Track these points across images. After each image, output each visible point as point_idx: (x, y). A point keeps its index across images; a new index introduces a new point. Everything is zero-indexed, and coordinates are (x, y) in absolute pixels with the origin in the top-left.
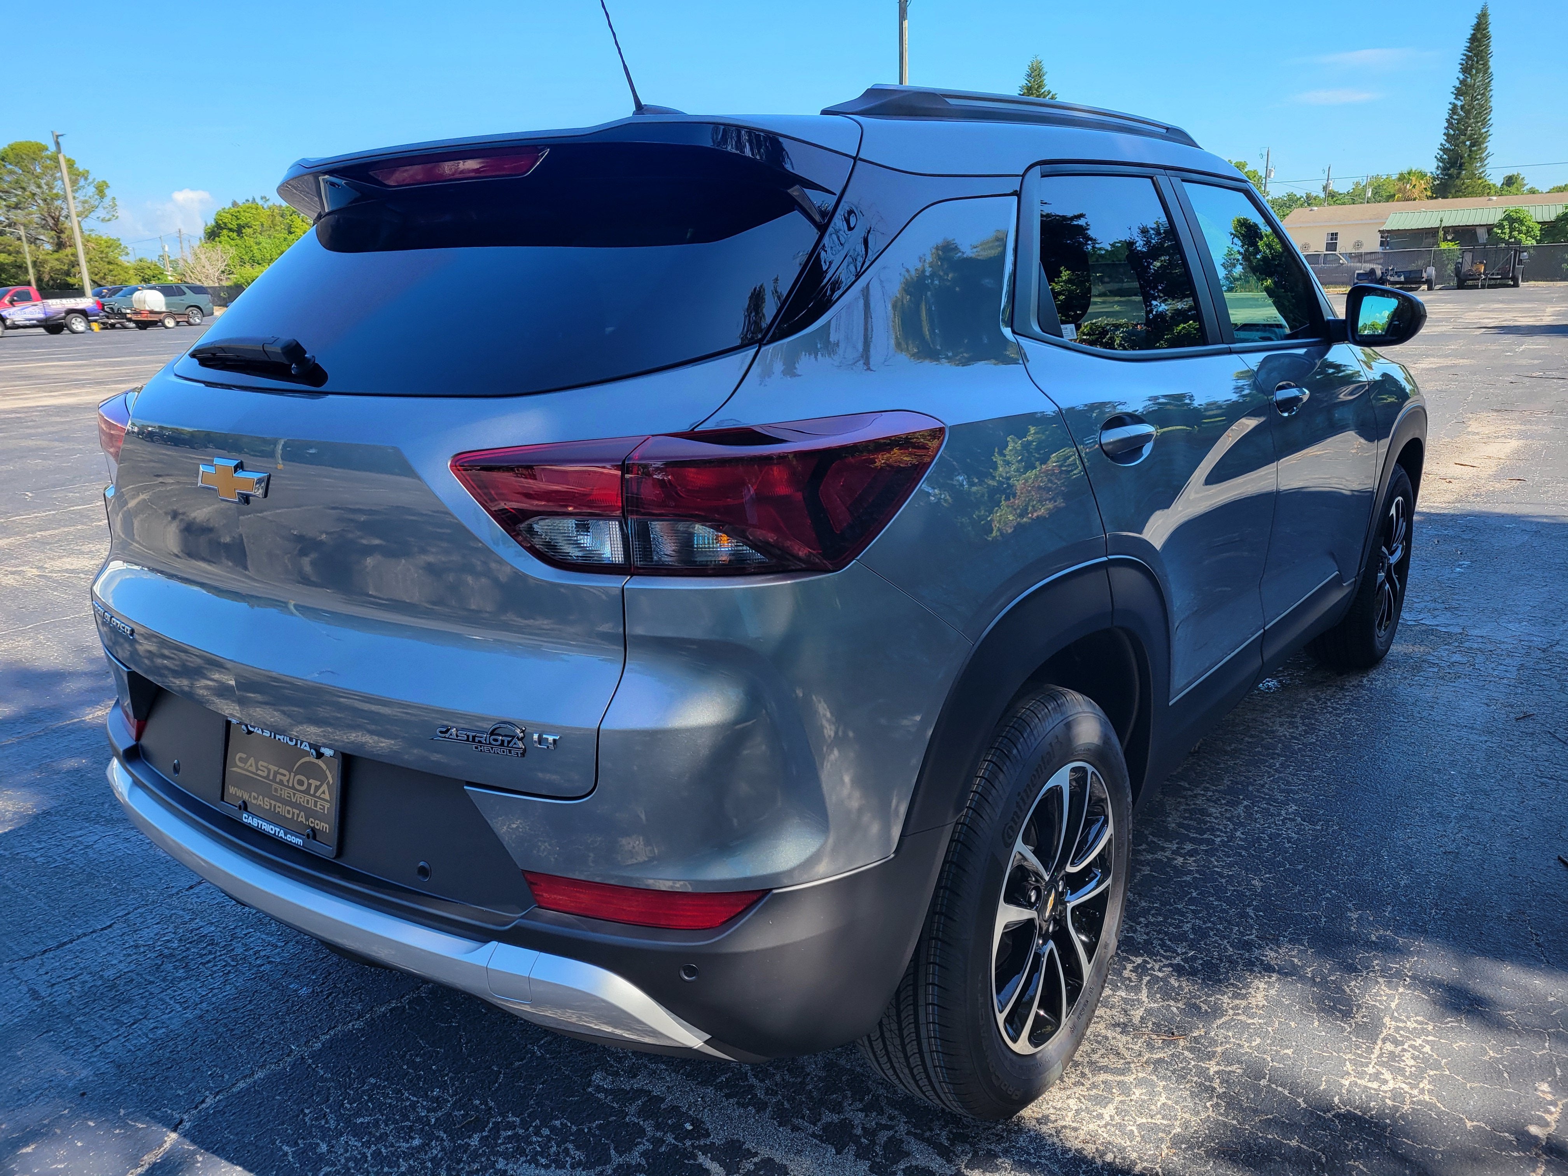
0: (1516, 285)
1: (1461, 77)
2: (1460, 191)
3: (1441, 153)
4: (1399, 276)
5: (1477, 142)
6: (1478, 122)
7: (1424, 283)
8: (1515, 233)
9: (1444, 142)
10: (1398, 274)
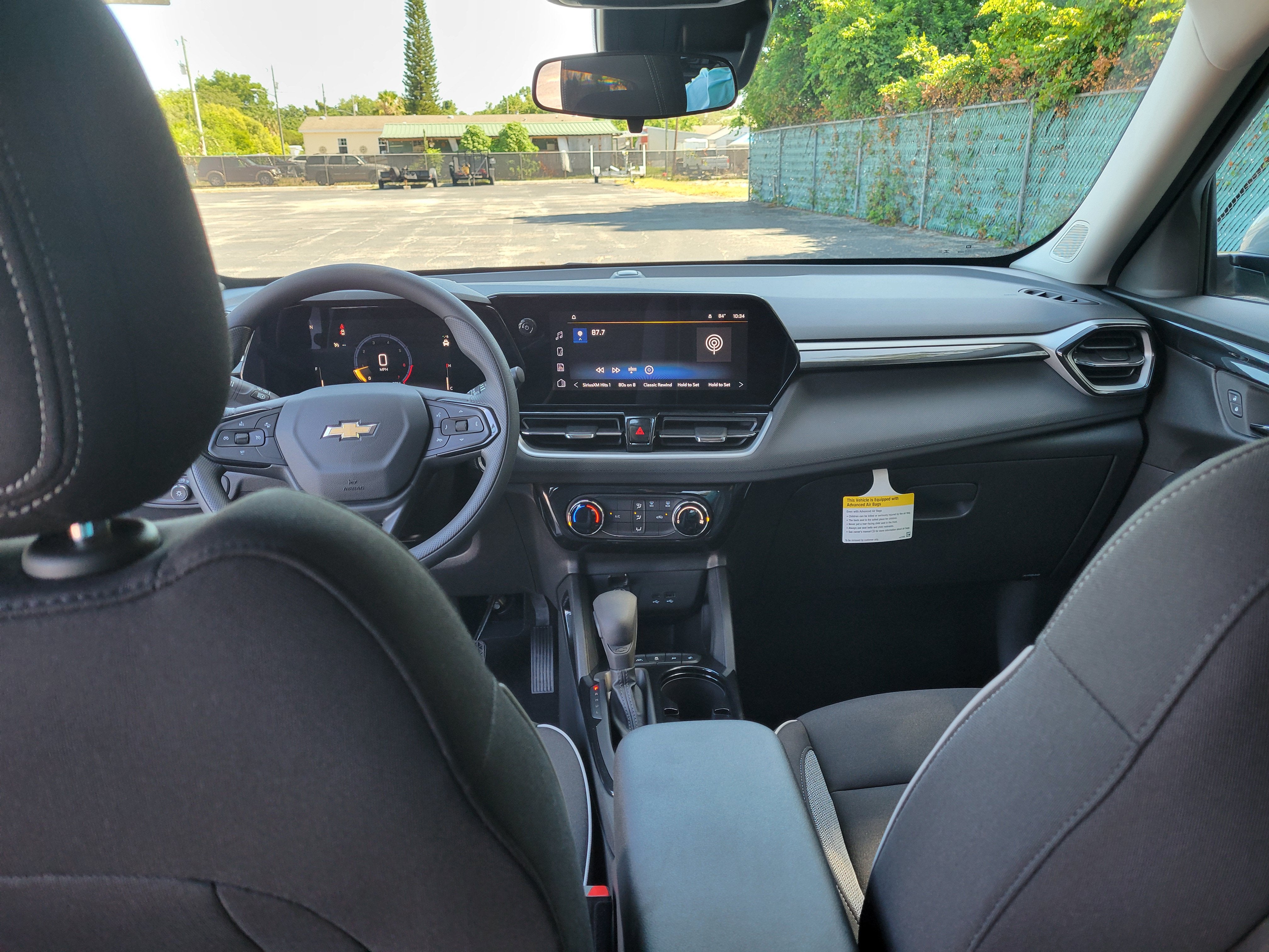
0: (492, 183)
1: (409, 20)
2: (425, 110)
3: (406, 79)
4: (413, 175)
5: (429, 72)
6: (427, 57)
7: (430, 181)
8: (476, 144)
9: (407, 71)
10: (411, 172)
